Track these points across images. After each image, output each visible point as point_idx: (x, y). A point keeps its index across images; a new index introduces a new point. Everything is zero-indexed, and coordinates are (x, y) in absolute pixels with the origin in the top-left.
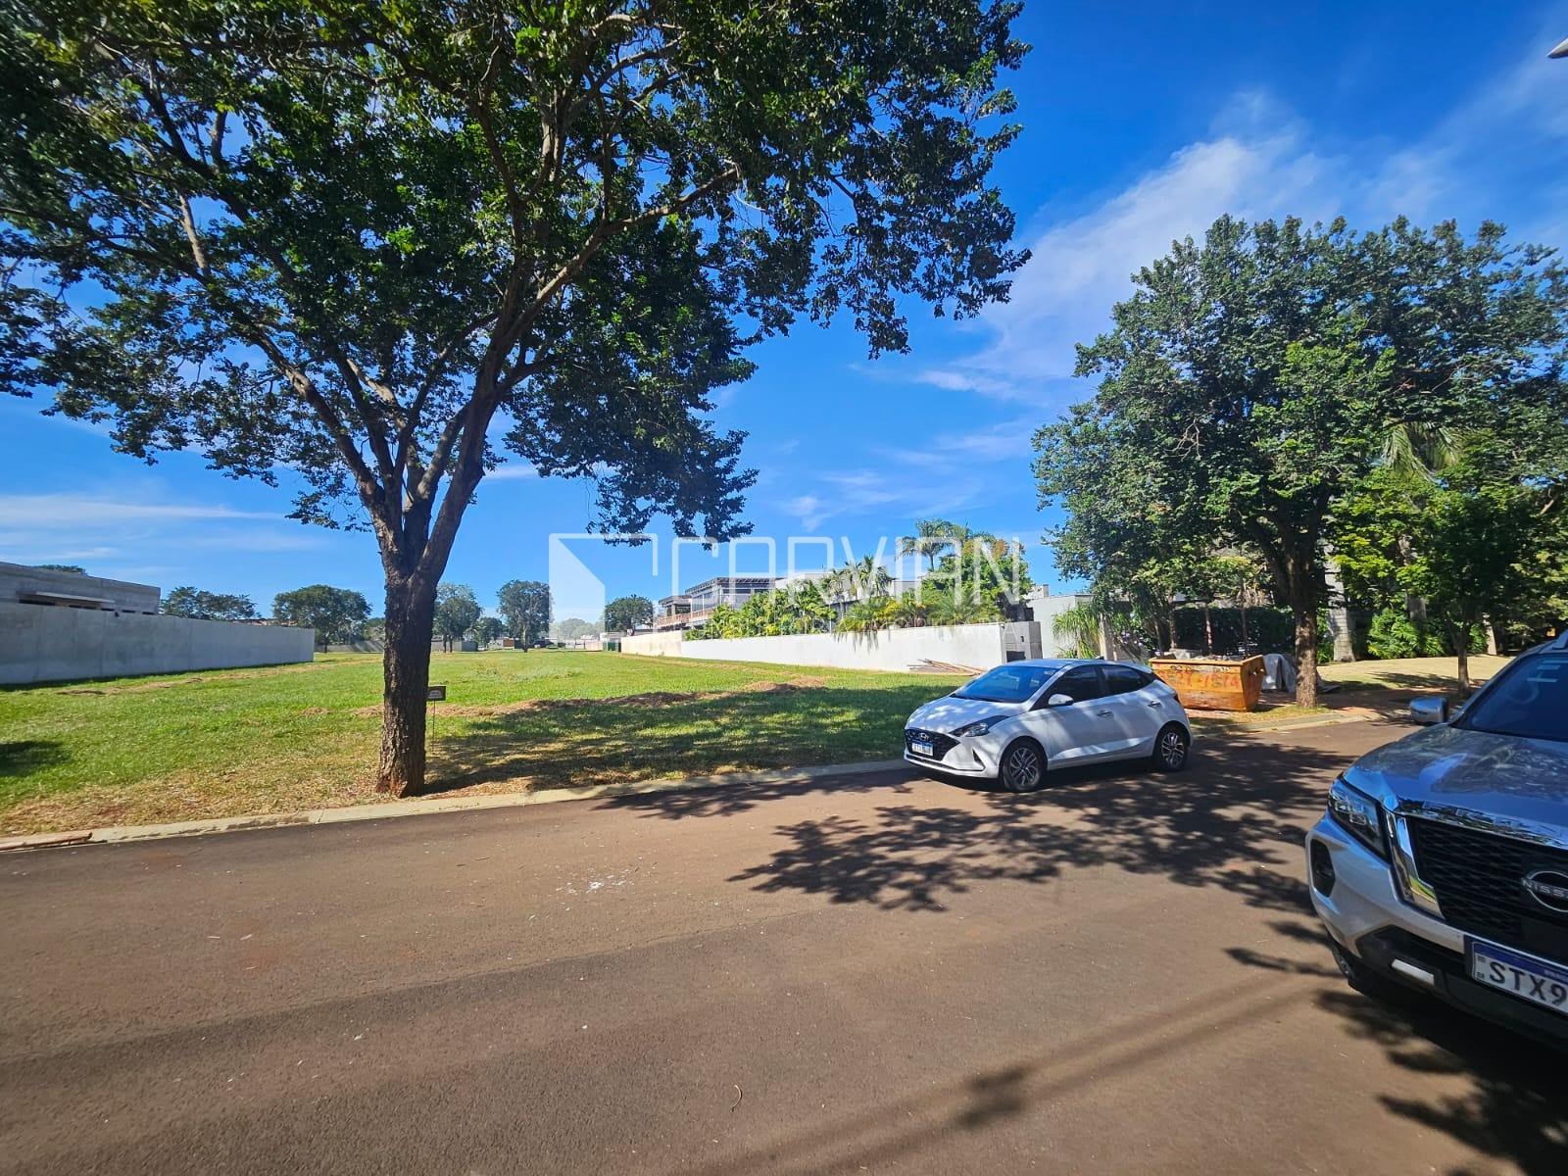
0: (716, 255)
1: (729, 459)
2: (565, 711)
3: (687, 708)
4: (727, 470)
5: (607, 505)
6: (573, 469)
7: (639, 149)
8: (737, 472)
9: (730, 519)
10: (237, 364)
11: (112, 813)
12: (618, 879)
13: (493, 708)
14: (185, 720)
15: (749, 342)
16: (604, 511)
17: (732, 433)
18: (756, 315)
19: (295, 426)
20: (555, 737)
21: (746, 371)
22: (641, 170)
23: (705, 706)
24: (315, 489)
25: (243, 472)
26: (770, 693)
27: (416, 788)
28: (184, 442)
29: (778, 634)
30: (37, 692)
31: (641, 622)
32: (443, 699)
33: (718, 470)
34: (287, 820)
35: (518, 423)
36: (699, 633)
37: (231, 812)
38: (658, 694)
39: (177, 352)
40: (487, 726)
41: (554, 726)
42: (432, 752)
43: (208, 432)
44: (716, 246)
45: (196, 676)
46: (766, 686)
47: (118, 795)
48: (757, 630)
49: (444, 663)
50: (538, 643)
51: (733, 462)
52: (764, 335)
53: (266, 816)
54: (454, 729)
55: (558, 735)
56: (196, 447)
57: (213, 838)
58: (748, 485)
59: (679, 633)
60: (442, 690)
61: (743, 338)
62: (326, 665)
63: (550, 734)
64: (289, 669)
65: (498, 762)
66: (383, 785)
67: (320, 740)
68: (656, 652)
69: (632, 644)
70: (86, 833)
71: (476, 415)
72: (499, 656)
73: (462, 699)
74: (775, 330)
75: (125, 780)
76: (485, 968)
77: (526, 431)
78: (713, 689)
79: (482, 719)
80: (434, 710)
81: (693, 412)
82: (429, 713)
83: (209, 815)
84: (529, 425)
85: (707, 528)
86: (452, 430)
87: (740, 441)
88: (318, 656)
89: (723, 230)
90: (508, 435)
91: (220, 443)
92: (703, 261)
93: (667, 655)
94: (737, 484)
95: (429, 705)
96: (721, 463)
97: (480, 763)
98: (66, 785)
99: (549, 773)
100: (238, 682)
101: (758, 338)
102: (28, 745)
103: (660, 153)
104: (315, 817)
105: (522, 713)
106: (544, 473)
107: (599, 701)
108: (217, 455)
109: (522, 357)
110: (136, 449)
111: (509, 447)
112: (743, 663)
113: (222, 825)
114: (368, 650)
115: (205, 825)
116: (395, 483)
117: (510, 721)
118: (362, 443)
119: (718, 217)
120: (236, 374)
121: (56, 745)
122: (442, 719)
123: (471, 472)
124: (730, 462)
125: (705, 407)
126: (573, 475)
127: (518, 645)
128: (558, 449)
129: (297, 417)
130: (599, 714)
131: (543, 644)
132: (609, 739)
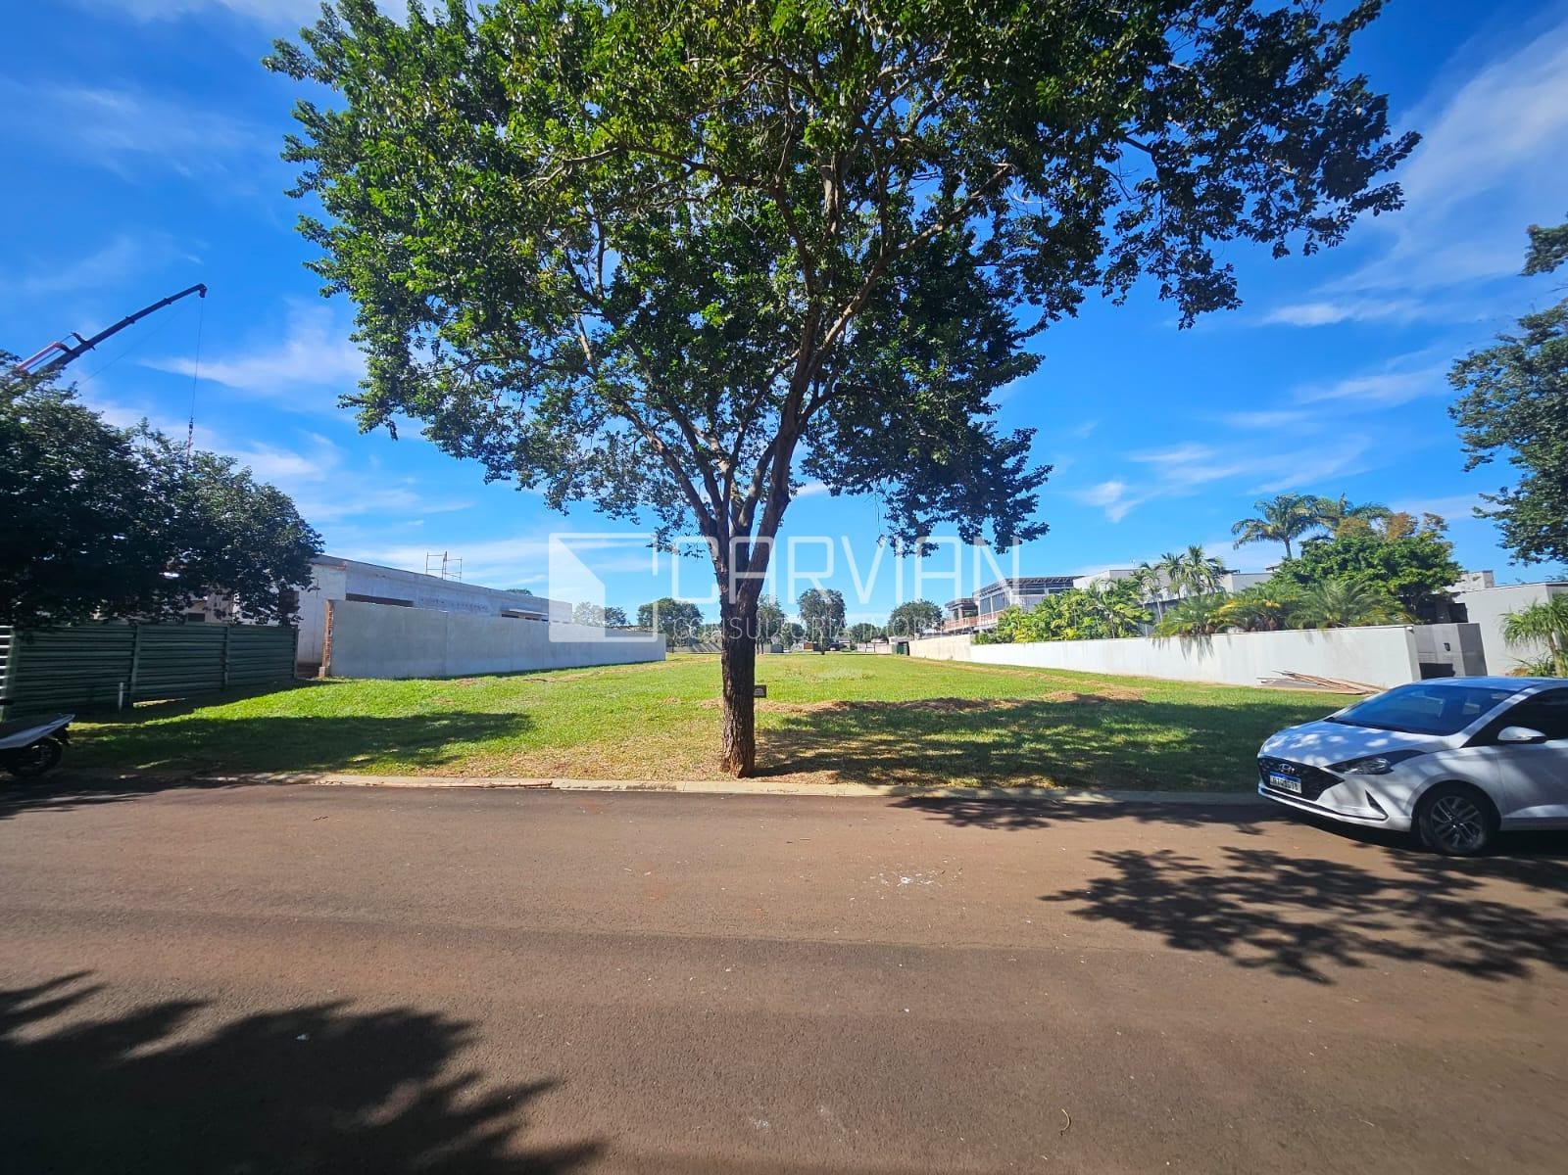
0: (992, 250)
1: (1018, 457)
2: (863, 713)
3: (987, 716)
4: (1017, 469)
5: (895, 518)
6: (859, 487)
7: (908, 173)
8: (1028, 470)
9: (1023, 520)
10: (613, 433)
11: (561, 768)
12: (927, 879)
13: (802, 706)
14: (593, 703)
15: (1032, 332)
16: (893, 524)
17: (1018, 432)
18: (1039, 302)
19: (649, 476)
20: (851, 736)
21: (1029, 364)
22: (910, 189)
23: (1001, 713)
24: (665, 524)
25: (619, 513)
26: (1073, 704)
27: (749, 772)
28: (583, 494)
29: (1079, 638)
30: (513, 679)
31: (928, 626)
32: (765, 696)
33: (1007, 472)
34: (663, 787)
35: (811, 450)
36: (988, 638)
37: (627, 776)
38: (951, 700)
39: (579, 430)
40: (797, 722)
41: (855, 726)
42: (759, 740)
43: (597, 484)
44: (990, 243)
46: (1067, 696)
47: (564, 755)
48: (1053, 633)
49: (766, 665)
50: (833, 646)
51: (1022, 460)
52: (1049, 321)
53: (651, 782)
54: (773, 723)
55: (859, 735)
56: (590, 497)
57: (617, 794)
58: (1039, 483)
59: (967, 637)
60: (764, 688)
61: (1024, 330)
62: (675, 664)
63: (851, 733)
64: (651, 666)
65: (809, 754)
66: (726, 768)
67: (679, 725)
68: (945, 657)
69: (920, 648)
70: (548, 781)
71: (781, 448)
72: (801, 657)
73: (777, 696)
74: (1063, 313)
75: (567, 746)
76: (817, 935)
77: (819, 456)
78: (1008, 697)
79: (794, 715)
80: (759, 704)
81: (975, 419)
82: (756, 707)
83: (614, 777)
84: (820, 450)
85: (996, 531)
86: (762, 466)
87: (1028, 438)
88: (669, 656)
89: (997, 226)
90: (804, 462)
91: (604, 493)
92: (980, 261)
93: (957, 658)
94: (1028, 483)
95: (756, 700)
96: (1010, 463)
97: (792, 755)
98: (536, 746)
99: (850, 769)
100: (621, 675)
101: (1042, 325)
102: (514, 715)
103: (930, 170)
104: (682, 787)
105: (828, 712)
106: (835, 492)
107: (894, 704)
108: (602, 501)
109: (816, 391)
110: (558, 505)
111: (805, 472)
112: (1038, 669)
113: (623, 785)
114: (702, 651)
115: (613, 785)
116: (723, 513)
117: (817, 717)
118: (698, 483)
119: (991, 214)
120: (612, 439)
121: (527, 717)
122: (767, 713)
123: (780, 499)
124: (1019, 461)
125: (986, 410)
126: (858, 492)
127: (816, 648)
128: (847, 470)
129: (650, 467)
130: (895, 716)
131: (838, 647)
132: (904, 741)
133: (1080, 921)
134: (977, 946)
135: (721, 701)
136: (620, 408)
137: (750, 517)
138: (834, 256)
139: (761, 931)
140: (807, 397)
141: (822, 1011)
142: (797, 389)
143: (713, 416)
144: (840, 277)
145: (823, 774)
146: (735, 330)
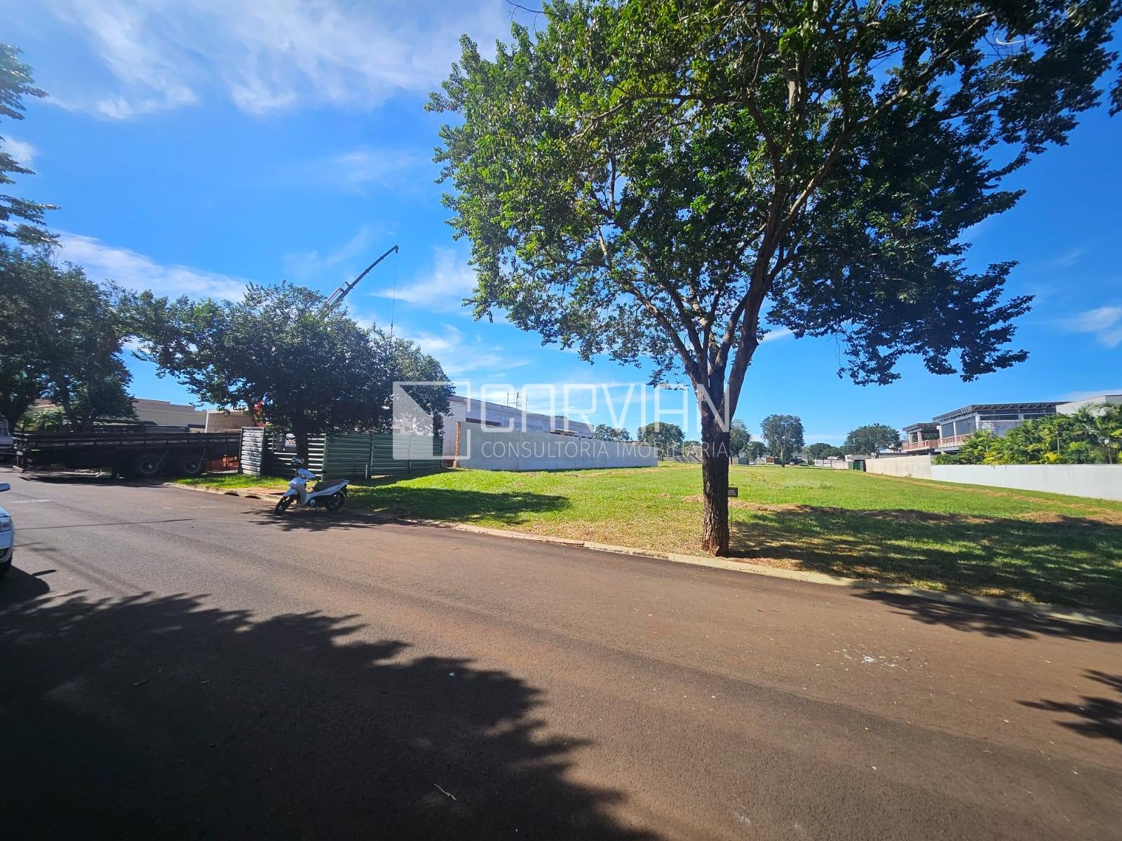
0: (959, 103)
1: (990, 291)
2: (826, 517)
3: (954, 528)
4: (989, 303)
5: (856, 353)
6: (822, 330)
7: (867, 54)
8: (1003, 301)
9: (995, 350)
10: (622, 305)
11: (590, 535)
12: (891, 661)
13: (767, 506)
14: (609, 493)
15: (1010, 169)
16: (853, 358)
17: (993, 267)
18: (1018, 139)
19: (647, 332)
20: (816, 535)
21: (1004, 202)
22: (869, 69)
23: (968, 527)
24: (659, 368)
25: (626, 361)
26: (1056, 525)
27: (724, 552)
28: (601, 349)
29: (1064, 462)
30: (558, 473)
31: (885, 447)
32: (737, 496)
33: (977, 305)
34: (659, 556)
35: (775, 303)
36: (952, 458)
37: (634, 545)
38: (912, 511)
39: (600, 305)
40: (764, 518)
41: (816, 526)
42: (733, 530)
43: (611, 341)
44: (959, 96)
45: (610, 470)
46: (1052, 517)
47: (592, 527)
49: (736, 473)
50: (793, 461)
51: (997, 293)
52: (1029, 155)
53: (649, 551)
54: (742, 517)
55: (819, 533)
56: (606, 351)
57: (627, 556)
58: (1018, 314)
59: (929, 457)
60: (736, 490)
61: (999, 169)
62: (663, 469)
63: (813, 531)
64: (647, 470)
65: (775, 544)
66: (706, 546)
67: (669, 512)
68: (905, 474)
69: (876, 465)
70: (581, 542)
71: (751, 303)
72: (763, 469)
73: (745, 497)
75: (593, 520)
76: (787, 688)
77: (782, 308)
78: (976, 513)
79: (760, 513)
80: (732, 502)
81: (940, 259)
82: (729, 504)
83: (625, 544)
84: (784, 303)
85: (964, 361)
86: (735, 317)
88: (660, 463)
89: (965, 79)
90: (769, 314)
91: (616, 347)
92: (946, 115)
93: (915, 476)
94: (1003, 314)
95: (729, 499)
97: (760, 543)
98: (574, 518)
99: (811, 560)
100: (627, 475)
101: (1021, 161)
102: (559, 497)
103: (891, 46)
104: (672, 557)
105: (790, 512)
106: (799, 335)
107: (853, 511)
108: (615, 353)
109: (781, 254)
110: (587, 358)
111: (770, 321)
112: (1012, 490)
113: (631, 551)
114: (684, 460)
115: (624, 550)
116: (703, 358)
117: (781, 516)
118: (684, 335)
119: (960, 69)
120: (621, 309)
121: (567, 499)
122: (738, 509)
123: (750, 343)
124: (992, 294)
125: (956, 250)
126: (822, 334)
127: (777, 462)
128: (810, 317)
129: (648, 327)
130: (857, 522)
131: (797, 462)
132: (865, 543)
133: (1071, 735)
134: (946, 731)
135: (701, 498)
136: (627, 287)
137: (724, 358)
138: (798, 141)
139: (739, 675)
140: (773, 261)
141: (794, 748)
142: (764, 255)
143: (695, 284)
144: (805, 158)
145: (788, 562)
146: (715, 216)
